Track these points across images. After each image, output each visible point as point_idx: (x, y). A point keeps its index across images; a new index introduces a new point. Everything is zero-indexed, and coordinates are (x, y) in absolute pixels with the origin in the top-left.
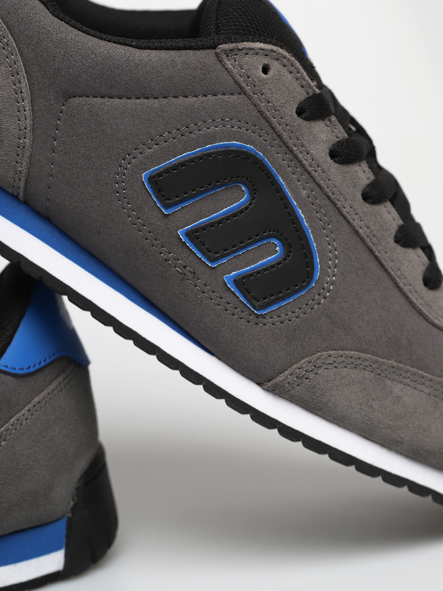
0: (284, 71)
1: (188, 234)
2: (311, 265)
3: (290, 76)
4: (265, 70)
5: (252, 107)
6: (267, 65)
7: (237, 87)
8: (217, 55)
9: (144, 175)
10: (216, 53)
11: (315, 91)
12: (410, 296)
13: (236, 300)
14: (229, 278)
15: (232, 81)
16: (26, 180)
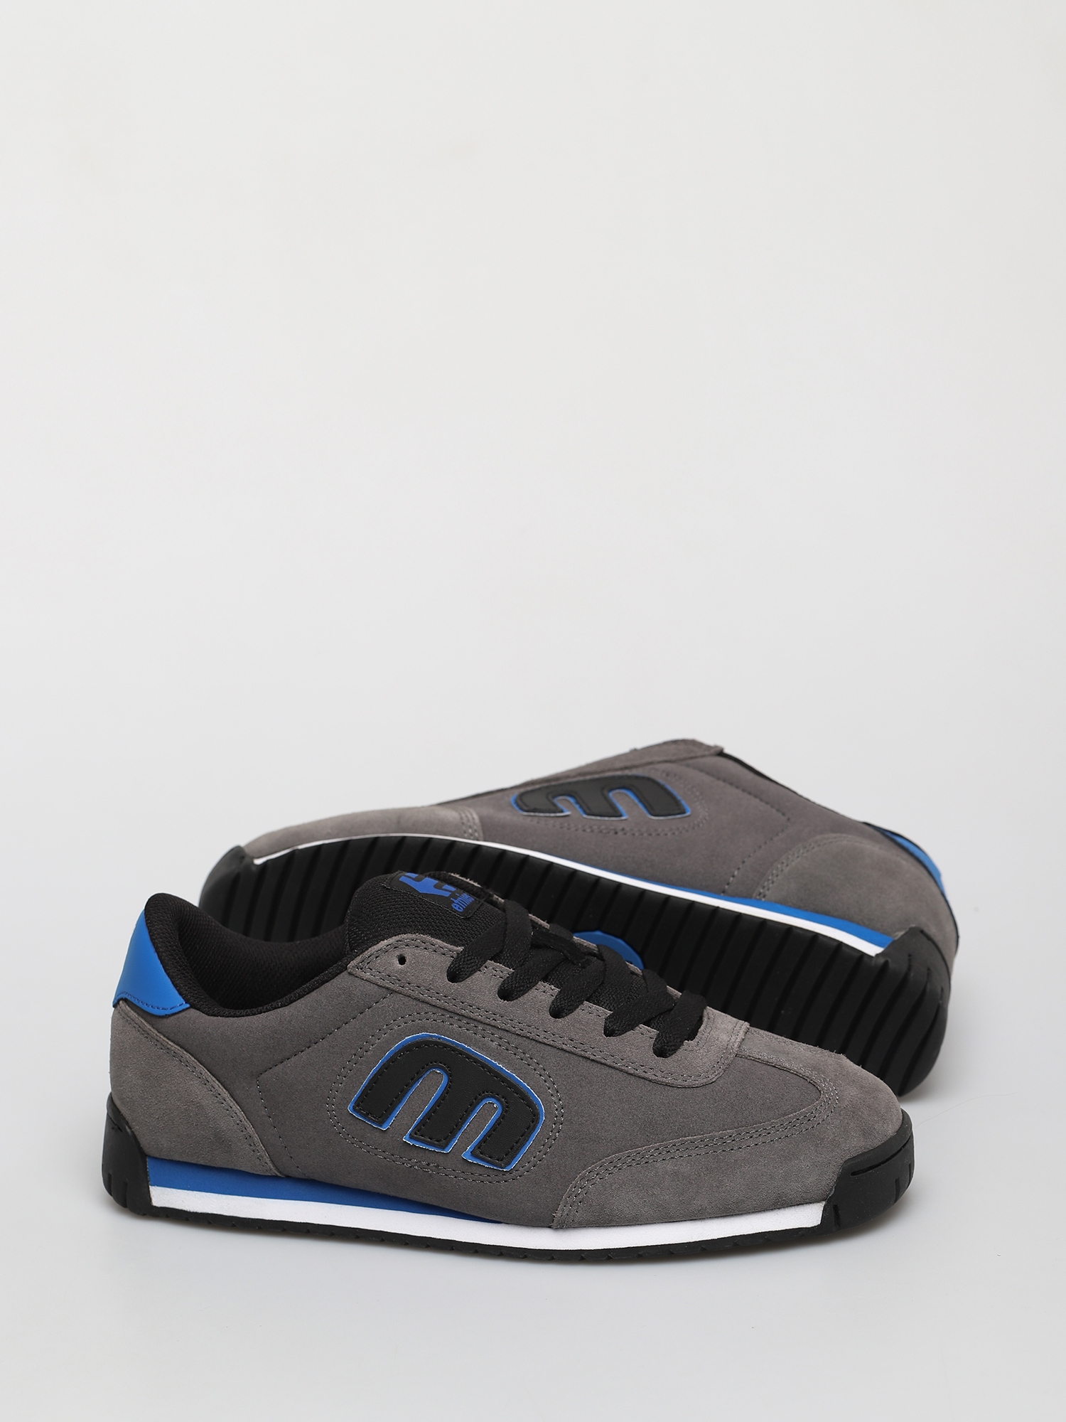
0: (417, 951)
1: (411, 1137)
2: (530, 1104)
3: (426, 952)
4: (402, 960)
5: (407, 999)
6: (401, 955)
7: (384, 990)
8: (350, 974)
9: (350, 1108)
10: (349, 973)
11: (458, 950)
12: (646, 1075)
13: (483, 1168)
14: (466, 1155)
15: (377, 987)
16: (271, 1160)
